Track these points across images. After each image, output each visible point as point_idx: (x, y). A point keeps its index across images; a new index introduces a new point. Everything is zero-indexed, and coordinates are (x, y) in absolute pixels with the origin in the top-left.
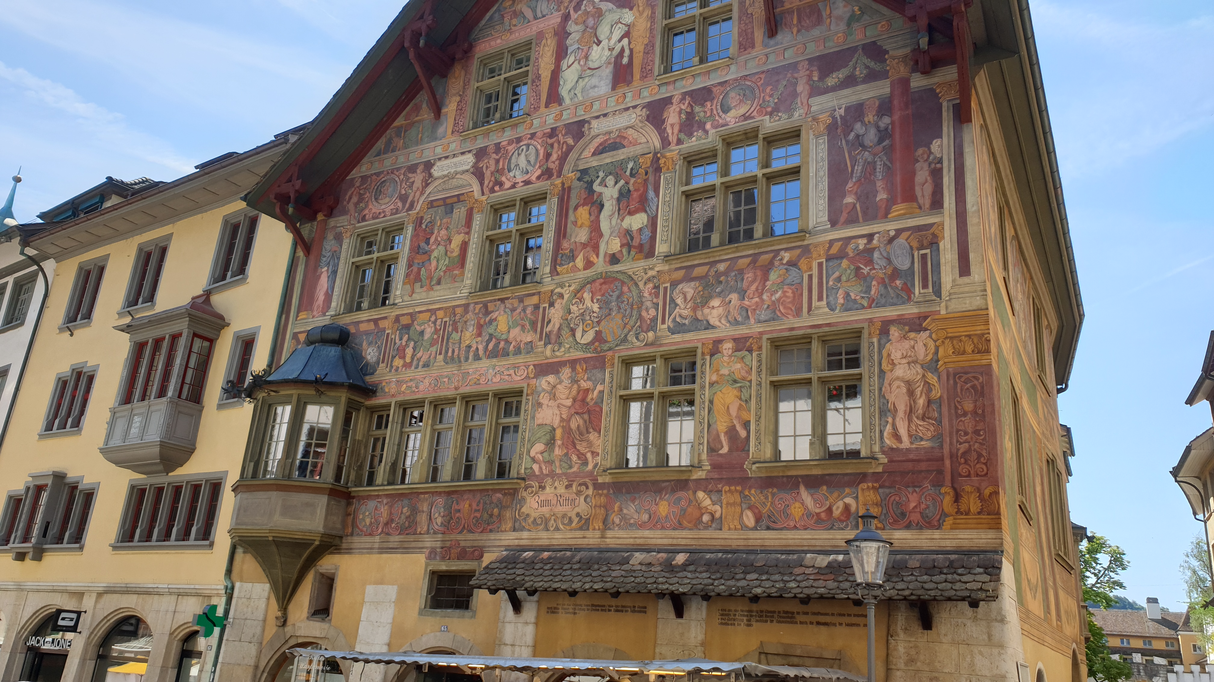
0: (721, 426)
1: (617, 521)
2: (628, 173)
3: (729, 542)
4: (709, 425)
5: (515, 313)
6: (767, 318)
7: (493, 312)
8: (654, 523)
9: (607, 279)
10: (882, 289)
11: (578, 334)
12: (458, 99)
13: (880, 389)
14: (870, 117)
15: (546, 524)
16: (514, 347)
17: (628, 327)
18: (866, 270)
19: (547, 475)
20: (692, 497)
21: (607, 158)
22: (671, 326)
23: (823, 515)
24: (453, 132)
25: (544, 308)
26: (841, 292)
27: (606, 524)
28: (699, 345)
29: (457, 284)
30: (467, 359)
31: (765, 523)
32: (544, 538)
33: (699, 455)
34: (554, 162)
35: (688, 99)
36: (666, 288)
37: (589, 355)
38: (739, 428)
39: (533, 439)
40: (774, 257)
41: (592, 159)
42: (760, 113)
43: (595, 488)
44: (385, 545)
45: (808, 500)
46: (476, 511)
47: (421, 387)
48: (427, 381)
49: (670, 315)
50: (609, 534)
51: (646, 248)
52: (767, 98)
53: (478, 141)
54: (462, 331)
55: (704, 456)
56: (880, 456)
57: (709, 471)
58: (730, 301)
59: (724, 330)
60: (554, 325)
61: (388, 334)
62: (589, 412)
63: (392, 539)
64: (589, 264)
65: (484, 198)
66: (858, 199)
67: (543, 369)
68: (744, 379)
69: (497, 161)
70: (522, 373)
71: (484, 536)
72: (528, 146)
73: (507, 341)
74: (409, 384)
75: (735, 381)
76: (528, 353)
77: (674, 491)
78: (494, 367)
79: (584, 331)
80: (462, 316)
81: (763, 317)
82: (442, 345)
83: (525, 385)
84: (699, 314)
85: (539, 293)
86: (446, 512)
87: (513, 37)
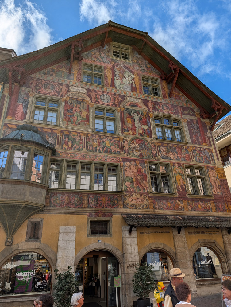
0: (179, 185)
1: (157, 207)
2: (140, 114)
5: (111, 141)
8: (167, 208)
9: (140, 140)
12: (77, 71)
14: (195, 123)
15: (135, 207)
16: (113, 151)
17: (149, 154)
18: (201, 155)
19: (133, 192)
20: (175, 202)
21: (133, 108)
22: (161, 157)
23: (205, 208)
24: (76, 80)
25: (122, 143)
27: (154, 208)
28: (170, 163)
29: (87, 127)
30: (96, 151)
32: (135, 211)
34: (116, 103)
35: (153, 103)
36: (157, 147)
37: (139, 159)
38: (183, 185)
39: (125, 180)
40: (182, 147)
41: (129, 106)
42: (171, 113)
43: (149, 197)
46: (108, 201)
47: (77, 157)
49: (160, 154)
50: (156, 210)
52: (172, 110)
55: (176, 192)
56: (213, 195)
57: (178, 195)
58: (174, 154)
59: (175, 161)
60: (126, 148)
62: (143, 175)
64: (133, 134)
65: (93, 104)
66: (196, 139)
67: (125, 160)
69: (96, 95)
70: (118, 160)
72: (107, 95)
73: (110, 149)
76: (119, 154)
77: (171, 200)
78: (107, 156)
79: (136, 152)
80: (91, 137)
81: (183, 160)
82: (84, 144)
83: (120, 164)
84: (168, 155)
85: (119, 138)
86: (95, 201)
87: (96, 63)
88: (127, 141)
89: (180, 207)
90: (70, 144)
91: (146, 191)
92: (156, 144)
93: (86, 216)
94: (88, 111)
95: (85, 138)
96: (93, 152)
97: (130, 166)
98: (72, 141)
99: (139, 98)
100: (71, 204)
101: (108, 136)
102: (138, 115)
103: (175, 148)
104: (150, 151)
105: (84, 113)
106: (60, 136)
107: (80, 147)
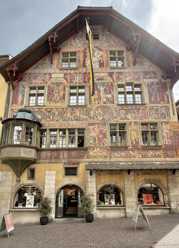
0: (133, 139)
1: (113, 156)
2: (106, 85)
3: (137, 160)
4: (131, 138)
5: (81, 111)
6: (140, 119)
7: (75, 110)
8: (121, 157)
9: (104, 107)
10: (161, 116)
11: (98, 118)
12: (57, 60)
13: (162, 134)
14: (155, 85)
15: (96, 157)
16: (82, 119)
17: (110, 117)
19: (95, 147)
20: (129, 152)
21: (100, 82)
22: (120, 118)
23: (154, 155)
24: (57, 68)
25: (89, 111)
26: (153, 115)
27: (111, 157)
28: (127, 123)
29: (63, 103)
30: (69, 120)
31: (143, 157)
32: (96, 160)
33: (129, 144)
34: (86, 80)
35: (118, 73)
36: (118, 110)
37: (102, 122)
38: (137, 139)
39: (90, 139)
40: (140, 107)
41: (96, 81)
42: (134, 80)
43: (107, 150)
44: (50, 162)
45: (151, 153)
46: (76, 154)
47: (56, 126)
48: (58, 125)
49: (120, 116)
50: (111, 159)
51: (112, 102)
52: (135, 77)
53: (64, 71)
54: (67, 114)
55: (130, 144)
56: (163, 145)
57: (132, 147)
58: (132, 115)
59: (132, 120)
60: (92, 115)
61: (44, 112)
62: (103, 134)
63: (52, 160)
64: (99, 103)
65: (68, 84)
66: (155, 99)
67: (90, 124)
68: (137, 130)
69: (71, 77)
70: (85, 125)
71: (79, 160)
72: (79, 75)
73: (79, 117)
74: (52, 125)
75: (135, 130)
76: (86, 120)
77: (125, 151)
78: (77, 123)
79: (100, 117)
80: (66, 110)
81: (139, 119)
82: (61, 116)
83: (86, 128)
84: (126, 116)
85: (87, 108)
86: (68, 154)
87: (71, 50)
88: (93, 109)
89: (132, 156)
90: (51, 117)
91: (105, 146)
93: (62, 165)
94: (64, 91)
95: (61, 111)
96: (67, 121)
97: (94, 128)
98: (53, 115)
99: (106, 72)
100: (52, 157)
101: (78, 108)
102: (103, 87)
103: (134, 109)
104: (111, 115)
105: (61, 93)
106: (45, 112)
107: (58, 119)
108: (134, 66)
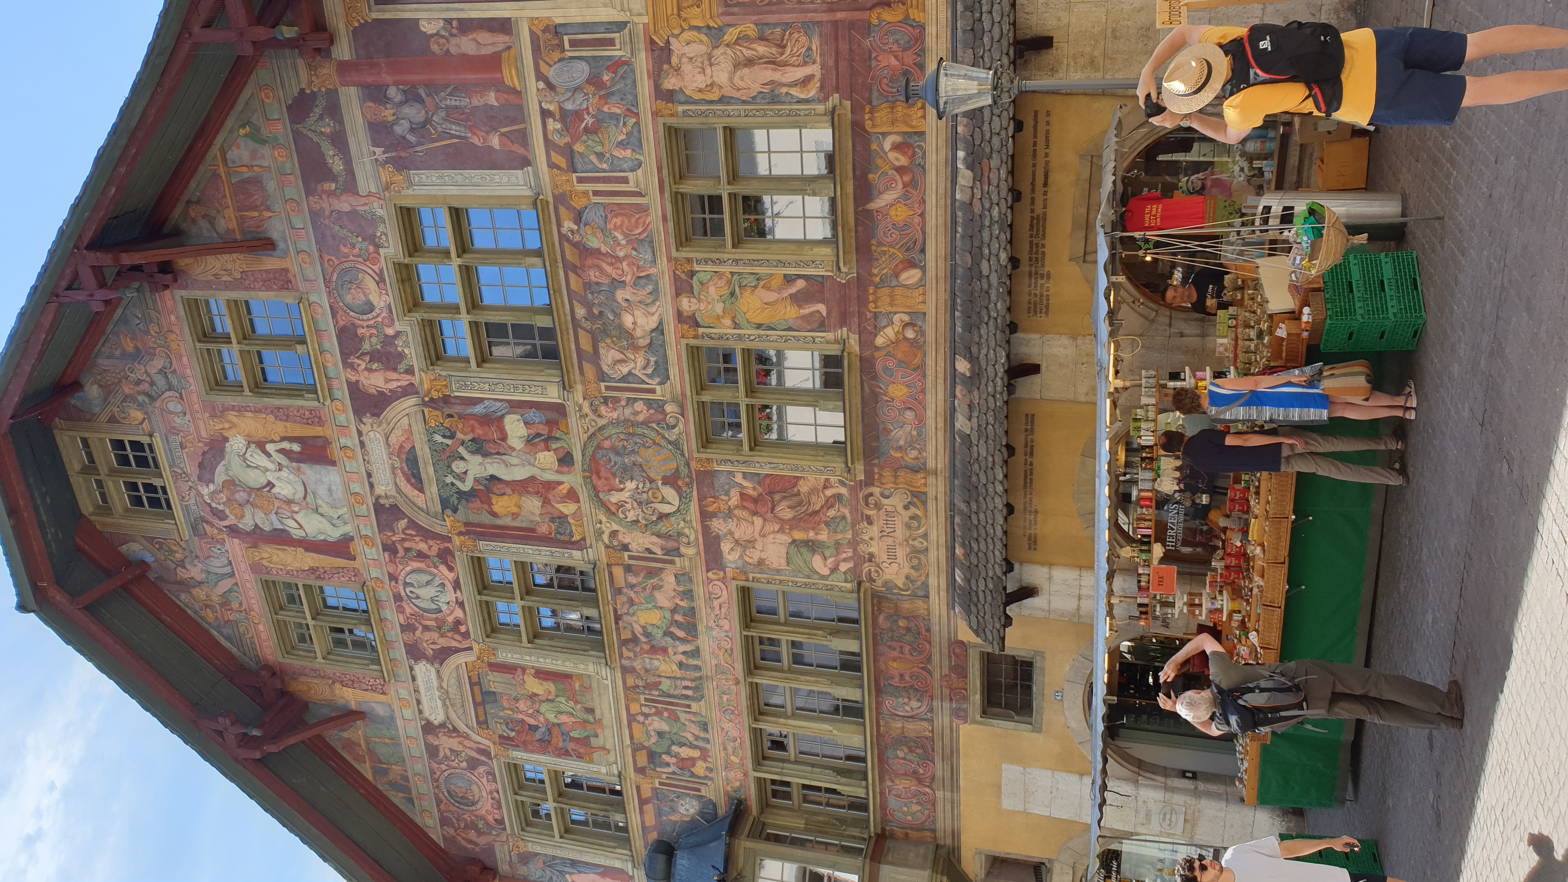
0: (791, 312)
1: (914, 453)
2: (449, 442)
3: (941, 302)
4: (790, 329)
5: (636, 600)
6: (649, 251)
8: (917, 403)
9: (593, 469)
10: (615, 99)
11: (666, 509)
12: (338, 686)
13: (744, 102)
14: (388, 113)
15: (919, 552)
16: (682, 600)
17: (658, 439)
18: (589, 120)
19: (855, 550)
20: (883, 353)
21: (428, 471)
22: (658, 380)
23: (907, 178)
24: (384, 693)
25: (631, 557)
26: (616, 153)
27: (919, 468)
28: (684, 342)
29: (594, 685)
30: (698, 668)
31: (917, 256)
32: (937, 555)
33: (827, 343)
34: (430, 547)
35: (353, 360)
36: (608, 388)
37: (695, 493)
38: (793, 290)
39: (807, 571)
40: (569, 241)
41: (428, 493)
42: (375, 261)
43: (872, 484)
44: (948, 782)
45: (888, 198)
46: (902, 652)
47: (734, 733)
48: (727, 726)
49: (644, 382)
50: (931, 464)
51: (552, 416)
52: (356, 251)
53: (398, 657)
54: (659, 676)
55: (830, 336)
56: (830, 104)
57: (850, 330)
58: (627, 300)
59: (664, 308)
60: (653, 543)
61: (661, 784)
62: (771, 493)
63: (939, 773)
64: (572, 496)
65: (476, 647)
66: (495, 130)
67: (713, 558)
68: (729, 282)
69: (426, 628)
70: (718, 588)
71: (936, 639)
72: (406, 584)
73: (674, 611)
74: (730, 751)
75: (732, 294)
76: (691, 580)
77: (875, 377)
78: (709, 628)
79: (663, 501)
80: (639, 676)
81: (649, 257)
82: (677, 705)
83: (734, 583)
84: (643, 342)
85: (609, 565)
86: (904, 694)
87: (255, 607)
88: (614, 534)
89: (910, 334)
90: (685, 752)
91: (844, 491)
92: (597, 394)
93: (965, 729)
94: (519, 670)
95: (646, 700)
96: (700, 678)
97: (737, 542)
98: (673, 743)
99: (360, 433)
100: (921, 771)
101: (615, 611)
102: (462, 458)
103: (587, 286)
104: (639, 431)
105: (534, 686)
106: (660, 777)
107: (693, 722)
108: (281, 245)
